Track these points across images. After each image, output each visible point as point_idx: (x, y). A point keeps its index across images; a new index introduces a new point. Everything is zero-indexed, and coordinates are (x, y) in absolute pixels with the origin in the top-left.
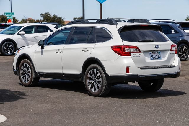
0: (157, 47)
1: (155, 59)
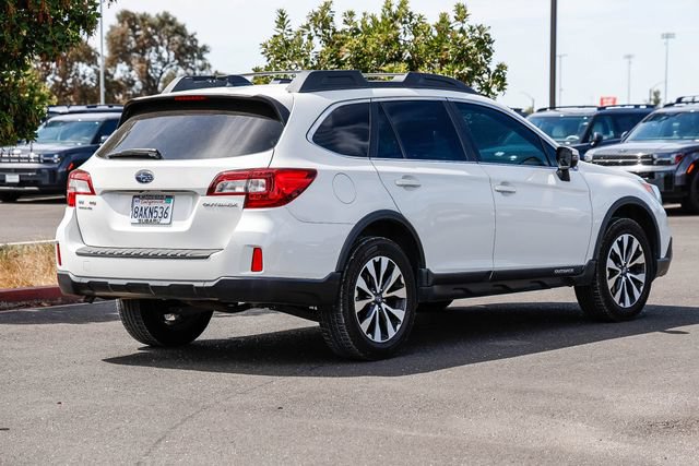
0: (144, 177)
1: (147, 222)
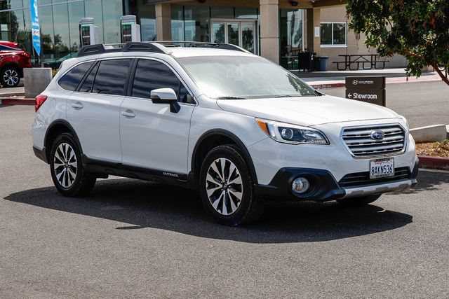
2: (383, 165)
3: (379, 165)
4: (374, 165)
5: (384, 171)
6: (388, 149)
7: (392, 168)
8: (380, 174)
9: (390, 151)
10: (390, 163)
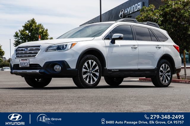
2: (25, 62)
3: (23, 62)
4: (21, 61)
5: (25, 64)
6: (28, 56)
7: (28, 63)
8: (24, 65)
9: (29, 56)
10: (28, 61)
